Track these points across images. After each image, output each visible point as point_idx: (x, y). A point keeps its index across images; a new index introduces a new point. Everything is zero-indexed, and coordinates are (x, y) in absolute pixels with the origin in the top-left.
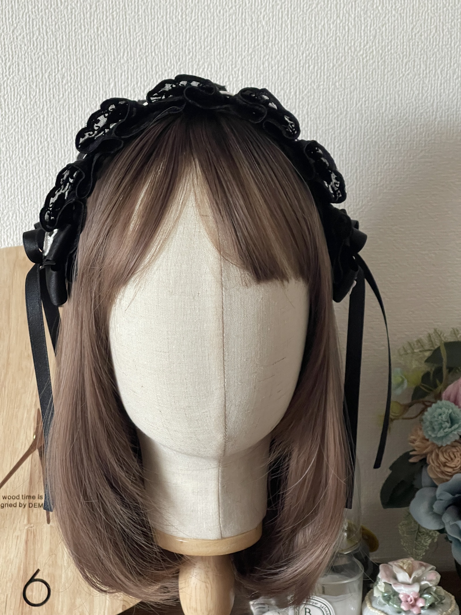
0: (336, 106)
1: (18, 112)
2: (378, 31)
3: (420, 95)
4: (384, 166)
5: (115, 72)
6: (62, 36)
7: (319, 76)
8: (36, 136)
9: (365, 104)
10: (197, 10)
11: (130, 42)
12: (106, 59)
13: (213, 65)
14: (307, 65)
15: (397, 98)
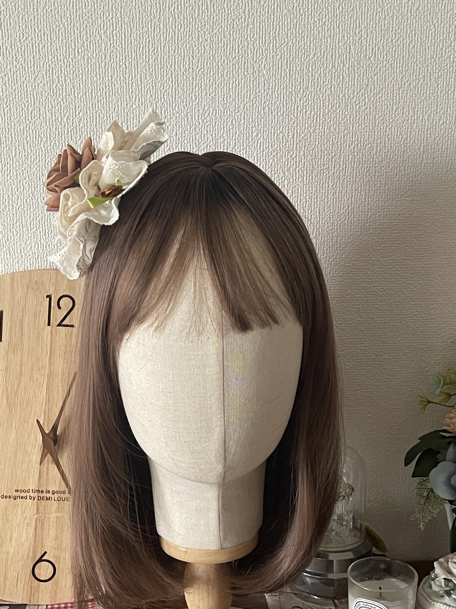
0: (331, 148)
1: (39, 153)
2: (370, 80)
3: (408, 139)
4: (374, 204)
5: (127, 116)
6: (79, 84)
7: (315, 121)
9: (358, 147)
10: (203, 60)
11: (141, 89)
12: (120, 105)
13: (217, 110)
14: (304, 110)
15: (387, 142)
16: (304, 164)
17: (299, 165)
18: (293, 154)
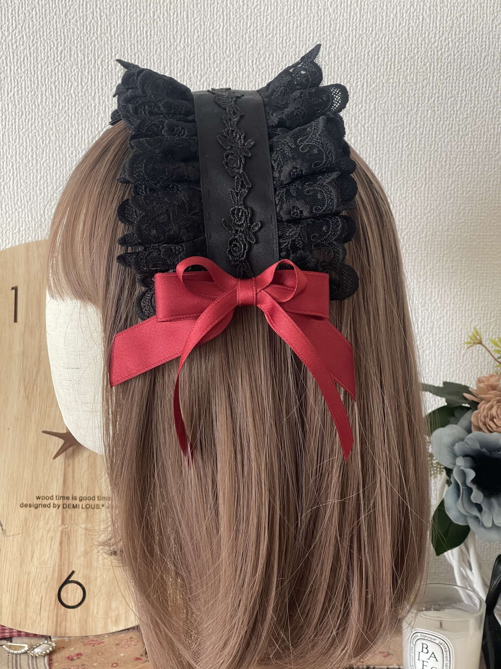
0: (406, 101)
1: (68, 100)
2: (455, 22)
4: (456, 168)
5: (171, 59)
6: (117, 20)
7: (388, 69)
8: (87, 125)
9: (438, 100)
11: (188, 28)
12: (162, 46)
13: (275, 55)
14: (376, 57)
15: (474, 95)
16: (375, 119)
17: (369, 121)
18: (362, 107)
